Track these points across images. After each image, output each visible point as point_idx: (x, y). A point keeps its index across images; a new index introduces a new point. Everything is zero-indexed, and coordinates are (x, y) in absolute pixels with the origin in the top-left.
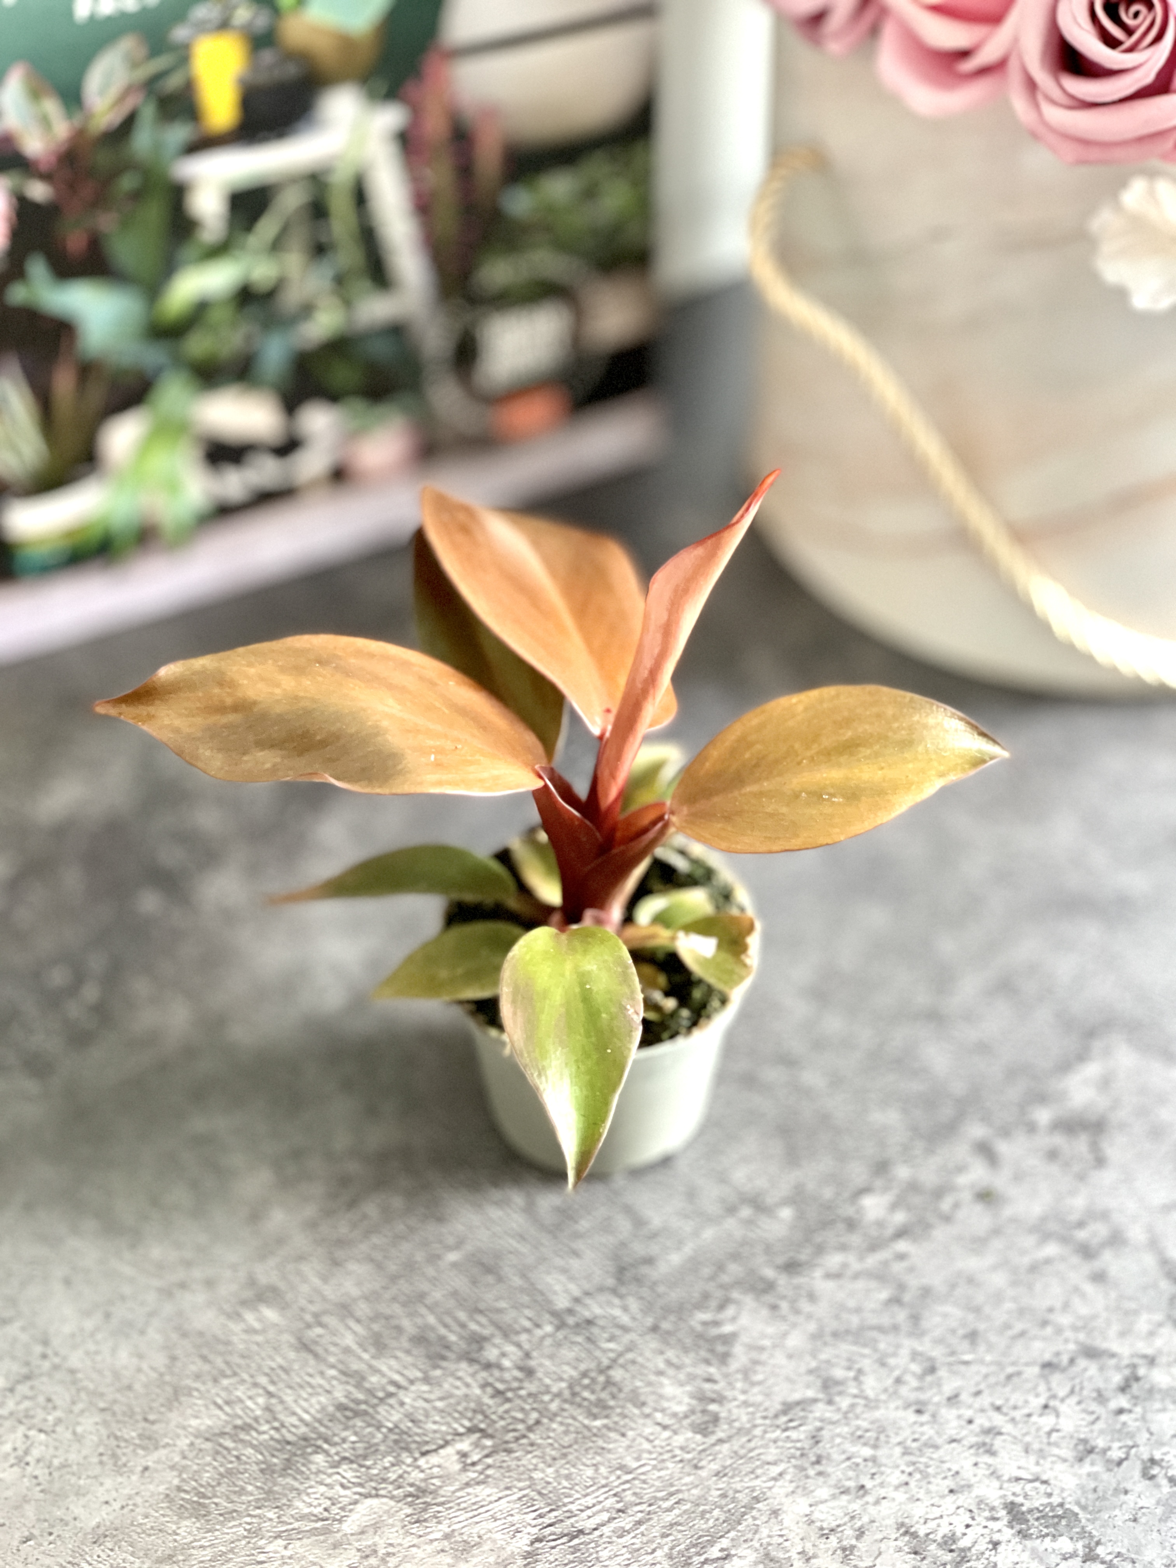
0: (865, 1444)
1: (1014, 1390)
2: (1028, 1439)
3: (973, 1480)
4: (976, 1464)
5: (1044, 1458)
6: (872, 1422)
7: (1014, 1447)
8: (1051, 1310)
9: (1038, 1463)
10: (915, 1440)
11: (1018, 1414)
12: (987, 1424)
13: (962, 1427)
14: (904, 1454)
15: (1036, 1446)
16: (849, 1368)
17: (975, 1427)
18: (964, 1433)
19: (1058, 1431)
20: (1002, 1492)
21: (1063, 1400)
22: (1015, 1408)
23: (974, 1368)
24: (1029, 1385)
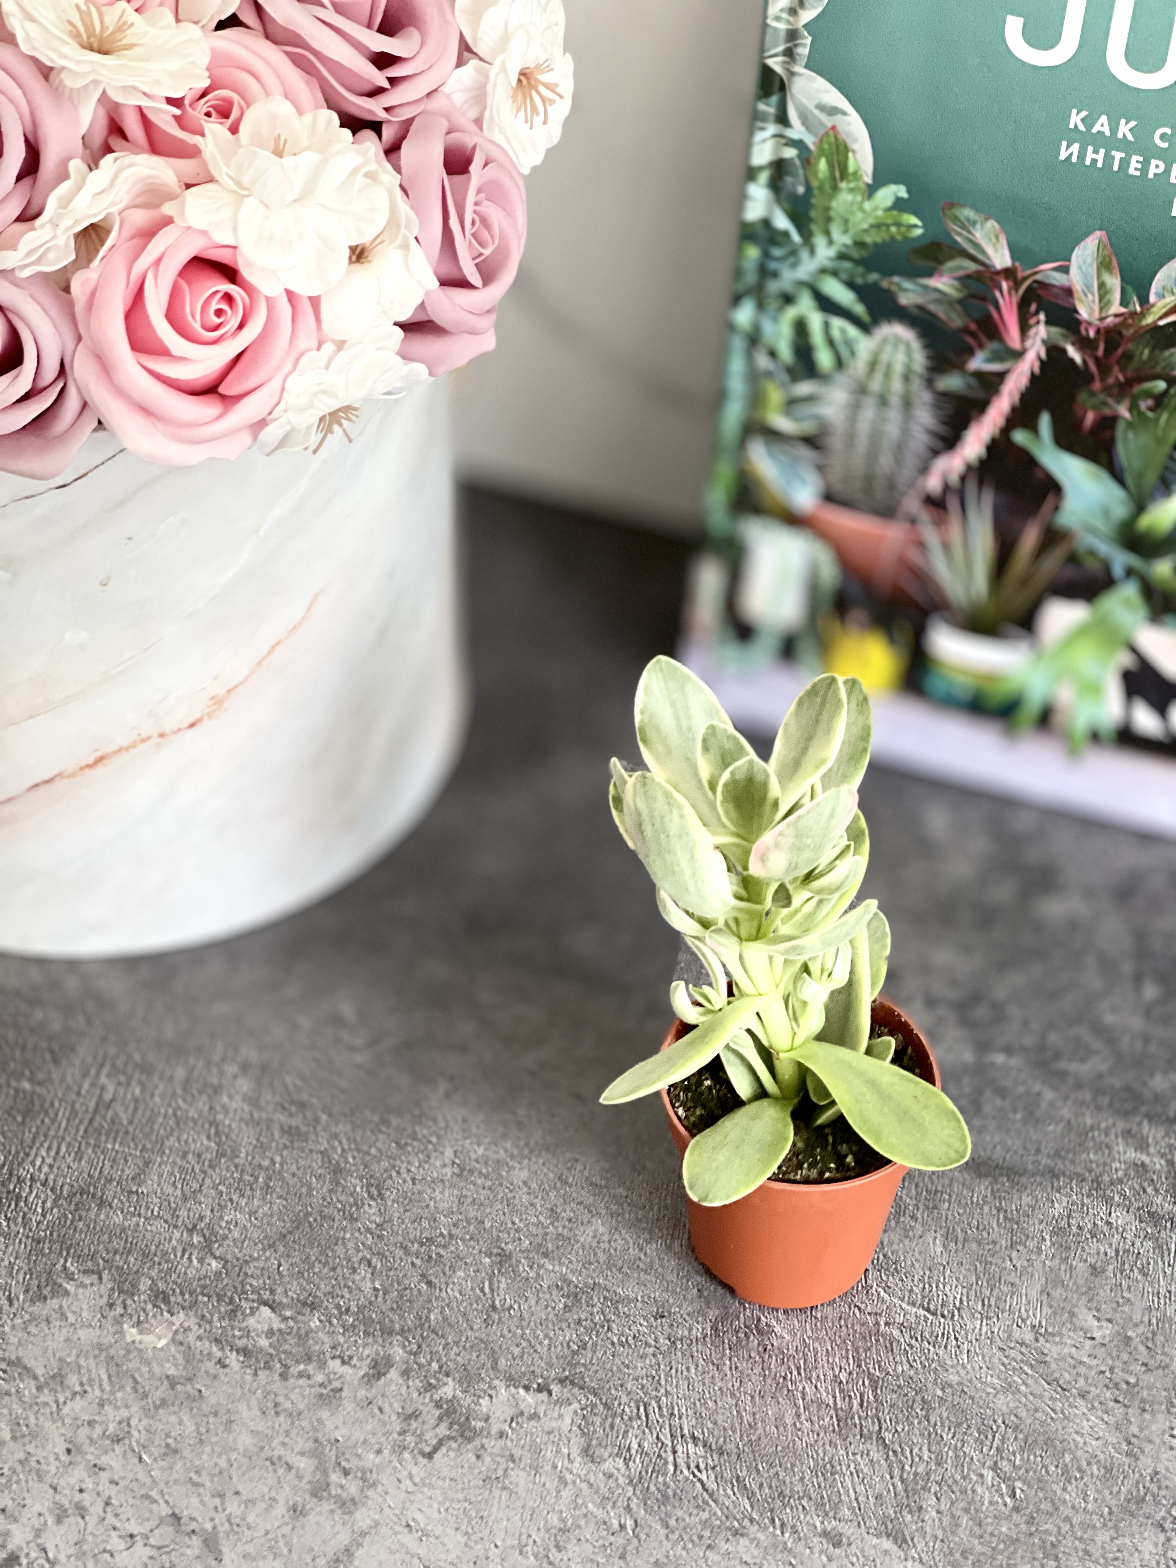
0: (12, 1431)
1: (132, 1506)
2: (90, 1539)
3: (24, 1520)
4: (40, 1514)
5: (78, 1559)
6: (37, 1425)
7: (76, 1532)
8: (237, 1493)
9: (69, 1557)
10: (38, 1462)
11: (110, 1519)
12: (87, 1504)
13: (72, 1488)
14: (21, 1462)
15: (85, 1547)
16: (82, 1384)
17: (78, 1497)
18: (67, 1492)
19: (112, 1555)
20: (24, 1546)
21: (145, 1545)
22: (117, 1515)
23: (139, 1468)
24: (147, 1515)
